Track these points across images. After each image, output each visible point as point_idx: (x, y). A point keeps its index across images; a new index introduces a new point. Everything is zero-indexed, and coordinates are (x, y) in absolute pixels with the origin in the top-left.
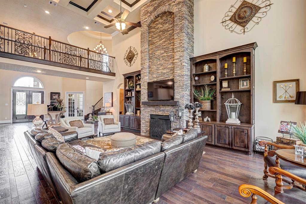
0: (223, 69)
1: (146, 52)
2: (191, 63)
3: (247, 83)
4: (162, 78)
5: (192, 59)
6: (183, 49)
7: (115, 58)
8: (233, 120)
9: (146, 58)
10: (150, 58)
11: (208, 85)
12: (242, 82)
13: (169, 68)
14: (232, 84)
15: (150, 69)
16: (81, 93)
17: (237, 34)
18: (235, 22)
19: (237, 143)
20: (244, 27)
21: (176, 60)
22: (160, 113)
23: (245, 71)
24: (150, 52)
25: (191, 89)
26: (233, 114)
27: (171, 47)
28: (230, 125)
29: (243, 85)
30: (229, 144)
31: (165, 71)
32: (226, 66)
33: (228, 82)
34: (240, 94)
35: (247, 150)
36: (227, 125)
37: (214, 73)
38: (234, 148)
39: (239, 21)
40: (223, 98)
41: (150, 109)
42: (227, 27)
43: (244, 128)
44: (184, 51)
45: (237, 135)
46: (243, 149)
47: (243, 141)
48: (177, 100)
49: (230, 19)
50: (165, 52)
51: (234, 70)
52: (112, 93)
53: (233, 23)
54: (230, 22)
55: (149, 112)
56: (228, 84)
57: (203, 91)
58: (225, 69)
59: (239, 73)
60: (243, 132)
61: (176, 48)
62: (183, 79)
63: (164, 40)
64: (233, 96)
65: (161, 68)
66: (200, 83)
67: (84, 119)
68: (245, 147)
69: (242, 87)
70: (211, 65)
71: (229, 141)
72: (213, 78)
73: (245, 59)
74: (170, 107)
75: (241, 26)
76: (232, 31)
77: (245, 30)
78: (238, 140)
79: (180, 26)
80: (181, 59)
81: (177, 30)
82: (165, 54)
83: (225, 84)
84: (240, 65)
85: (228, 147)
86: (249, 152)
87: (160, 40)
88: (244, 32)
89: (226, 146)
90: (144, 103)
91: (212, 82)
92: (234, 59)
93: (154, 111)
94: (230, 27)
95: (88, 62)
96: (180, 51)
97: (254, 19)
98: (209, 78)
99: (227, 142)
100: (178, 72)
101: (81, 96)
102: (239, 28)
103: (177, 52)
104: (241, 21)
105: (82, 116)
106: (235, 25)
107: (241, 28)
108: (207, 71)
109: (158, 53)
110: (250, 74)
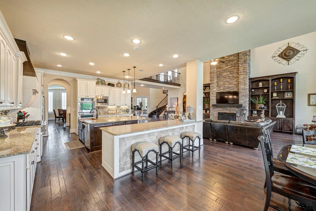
0: (273, 85)
1: (215, 73)
2: (249, 81)
3: (290, 94)
4: (228, 90)
5: (250, 79)
6: (246, 73)
7: (180, 74)
8: (281, 115)
9: (215, 77)
10: (218, 77)
11: (262, 95)
12: (286, 93)
13: (234, 84)
14: (279, 94)
15: (218, 84)
16: (146, 97)
17: (283, 65)
18: (282, 58)
19: (285, 128)
20: (288, 61)
21: (240, 79)
22: (227, 112)
23: (289, 87)
24: (218, 73)
25: (249, 97)
26: (281, 112)
27: (236, 71)
28: (280, 118)
29: (288, 95)
30: (279, 129)
31: (230, 86)
32: (276, 84)
33: (277, 93)
34: (285, 101)
35: (292, 132)
36: (277, 118)
37: (268, 88)
38: (283, 131)
39: (285, 57)
40: (273, 103)
41: (219, 109)
42: (276, 60)
43: (290, 120)
44: (247, 74)
45: (285, 124)
46: (289, 132)
47: (289, 127)
48: (241, 104)
49: (279, 56)
50: (231, 74)
51: (281, 86)
52: (178, 98)
53: (280, 58)
54: (278, 57)
55: (217, 111)
56: (277, 94)
57: (257, 98)
58: (275, 86)
59: (285, 88)
60: (289, 122)
61: (240, 72)
62: (246, 91)
63: (230, 66)
64: (281, 102)
65: (227, 84)
66: (255, 93)
67: (148, 116)
68: (290, 130)
69: (286, 97)
70: (264, 82)
71: (279, 127)
72: (266, 91)
73: (289, 81)
74: (235, 108)
75: (287, 60)
76: (280, 63)
77: (289, 63)
78: (286, 127)
79: (244, 59)
80: (245, 79)
81: (241, 62)
82: (231, 75)
83: (275, 95)
84: (285, 83)
85: (279, 130)
86: (293, 133)
87: (226, 66)
88: (288, 64)
89: (277, 130)
90: (213, 105)
91: (265, 93)
92: (281, 80)
93: (222, 110)
94: (277, 60)
95: (167, 77)
96: (243, 74)
97: (296, 57)
98: (262, 90)
99: (278, 128)
100: (241, 87)
101: (146, 99)
102: (285, 62)
103: (242, 75)
104: (287, 58)
105: (146, 114)
106: (282, 59)
107: (286, 61)
108: (261, 86)
109: (224, 74)
110: (293, 89)
